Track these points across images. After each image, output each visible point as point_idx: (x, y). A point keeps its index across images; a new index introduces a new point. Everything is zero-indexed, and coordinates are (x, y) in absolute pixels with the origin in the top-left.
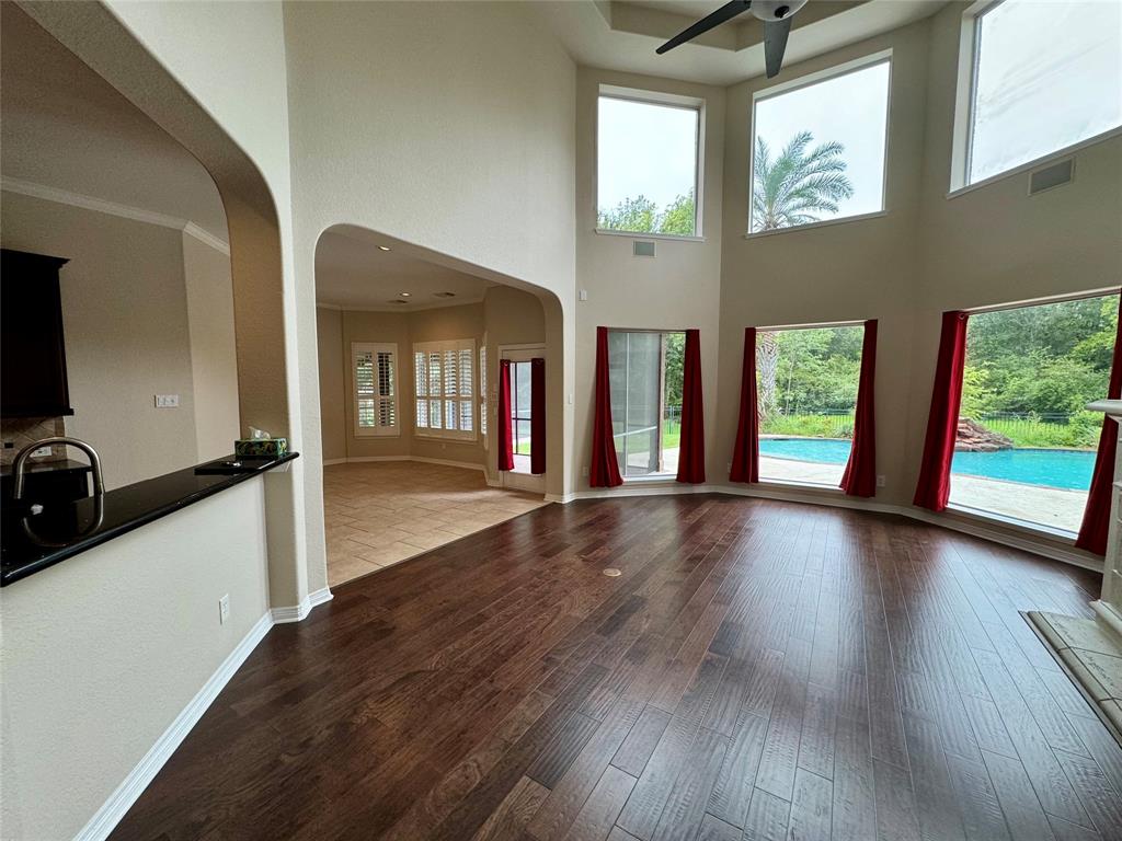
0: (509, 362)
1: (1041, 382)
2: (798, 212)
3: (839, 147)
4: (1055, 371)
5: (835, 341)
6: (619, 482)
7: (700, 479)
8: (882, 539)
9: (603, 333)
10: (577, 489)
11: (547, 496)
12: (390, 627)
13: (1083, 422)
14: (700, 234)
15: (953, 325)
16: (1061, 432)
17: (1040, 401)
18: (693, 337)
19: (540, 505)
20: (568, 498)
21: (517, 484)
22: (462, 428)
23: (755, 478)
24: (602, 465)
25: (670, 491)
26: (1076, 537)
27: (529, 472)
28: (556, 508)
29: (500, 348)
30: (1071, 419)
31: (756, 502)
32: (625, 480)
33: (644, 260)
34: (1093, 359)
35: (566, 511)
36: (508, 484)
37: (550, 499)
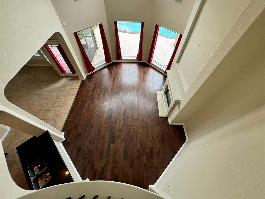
7: (111, 61)
9: (75, 34)
10: (86, 74)
12: (80, 133)
15: (157, 27)
18: (101, 25)
20: (85, 78)
21: (70, 75)
23: (121, 58)
25: (105, 65)
28: (84, 81)
32: (95, 68)
37: (81, 79)
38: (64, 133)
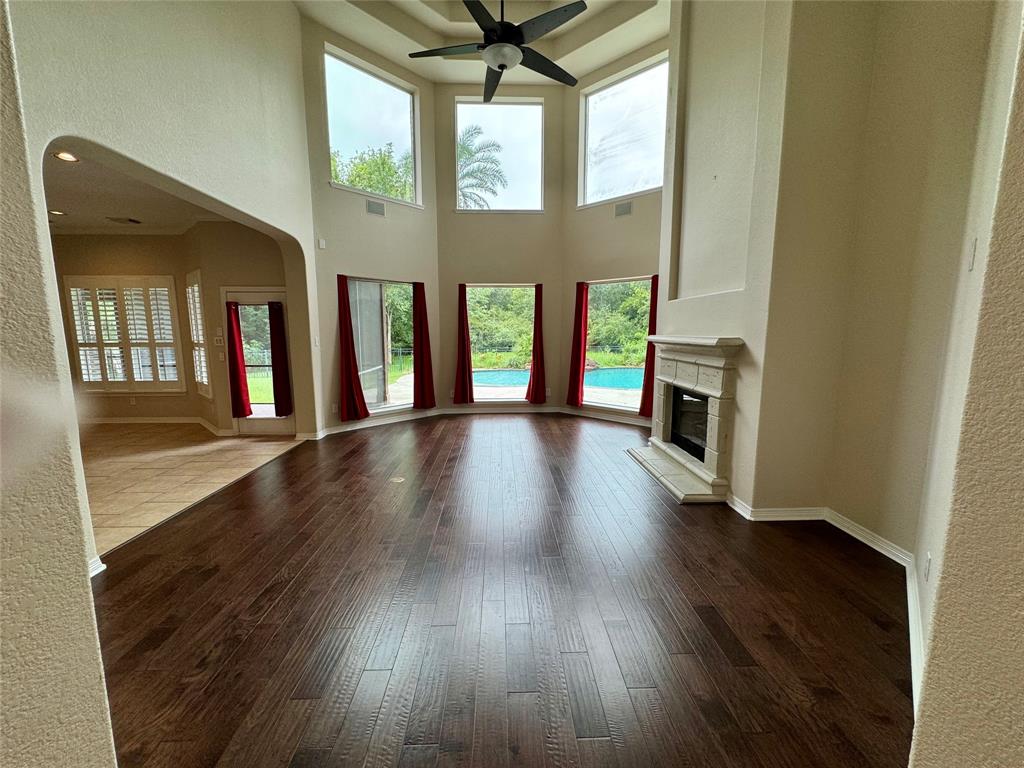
0: (236, 304)
1: (608, 327)
2: (470, 190)
3: (499, 146)
4: (612, 321)
5: (493, 295)
6: (366, 414)
7: (432, 405)
8: (554, 427)
9: (343, 281)
10: (328, 425)
11: (298, 435)
12: (212, 567)
13: (628, 351)
14: (420, 202)
15: (582, 289)
16: (619, 357)
17: (607, 338)
18: (419, 289)
19: (292, 445)
20: (321, 435)
21: (258, 430)
22: (161, 378)
23: (472, 400)
24: (350, 401)
26: (638, 410)
27: (274, 416)
28: (311, 445)
29: (223, 290)
30: (623, 350)
31: (474, 417)
32: (370, 412)
33: (375, 218)
34: (627, 313)
35: (321, 447)
36: (245, 430)
37: (301, 438)
38: (104, 567)
